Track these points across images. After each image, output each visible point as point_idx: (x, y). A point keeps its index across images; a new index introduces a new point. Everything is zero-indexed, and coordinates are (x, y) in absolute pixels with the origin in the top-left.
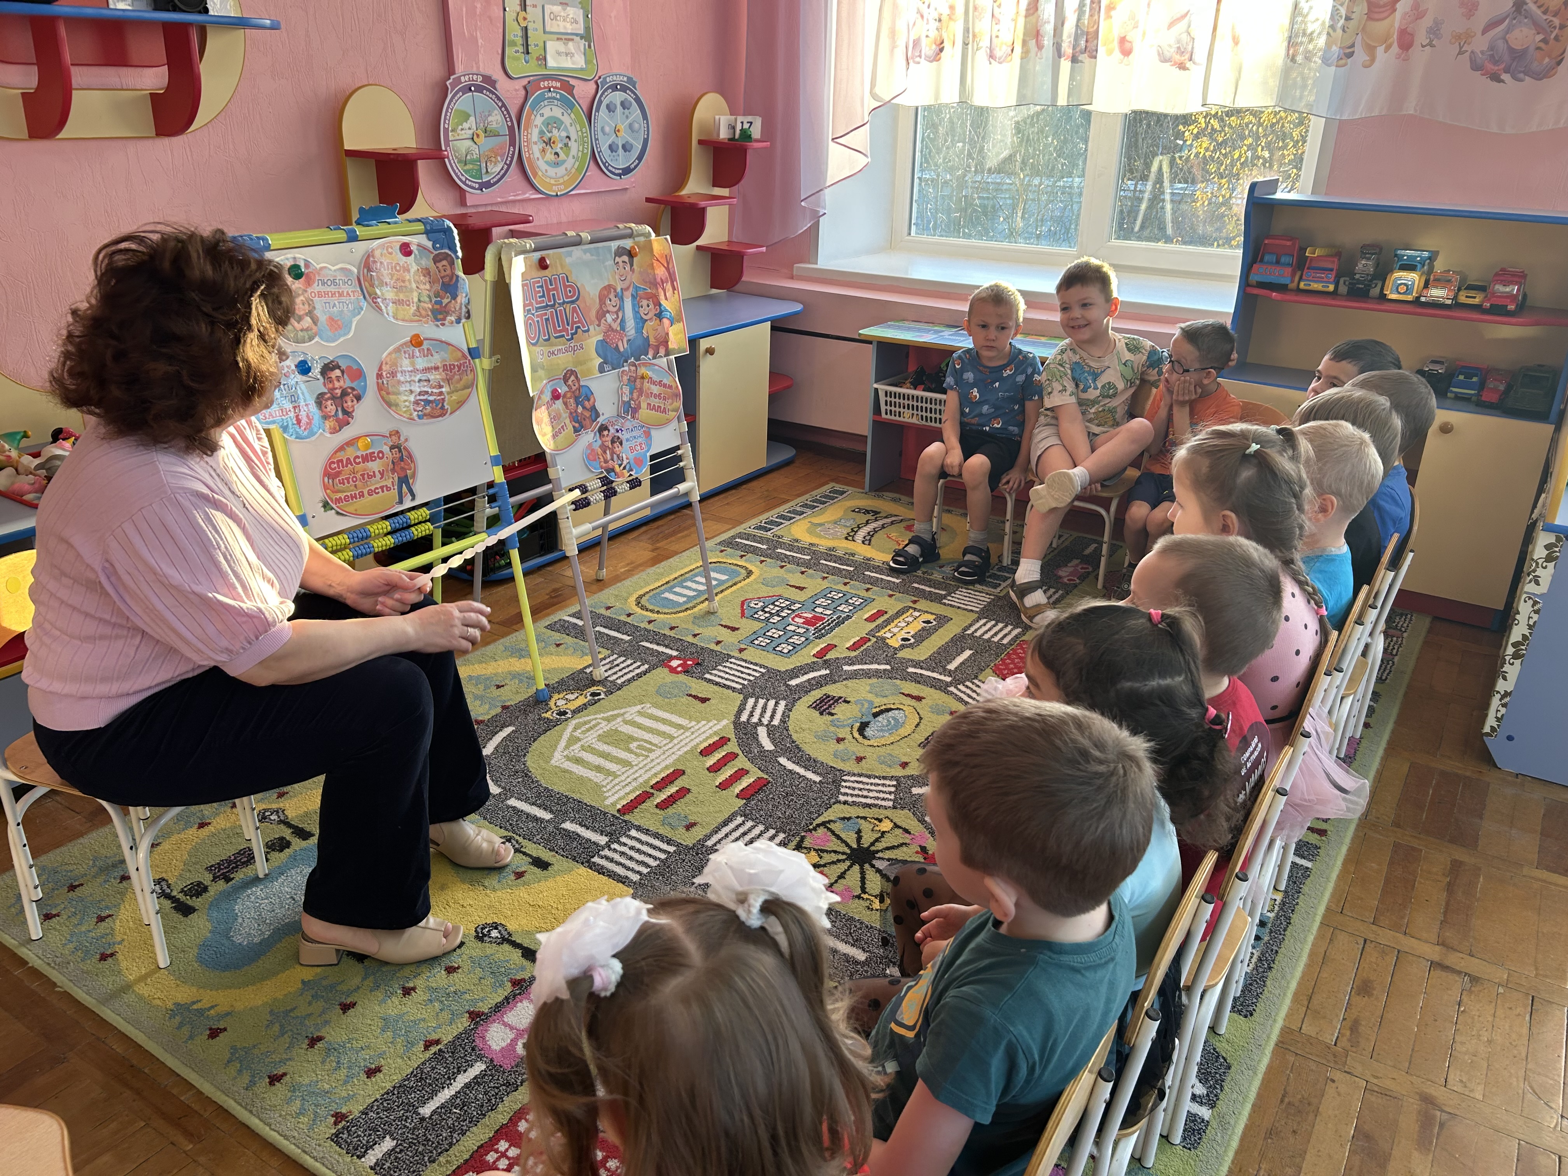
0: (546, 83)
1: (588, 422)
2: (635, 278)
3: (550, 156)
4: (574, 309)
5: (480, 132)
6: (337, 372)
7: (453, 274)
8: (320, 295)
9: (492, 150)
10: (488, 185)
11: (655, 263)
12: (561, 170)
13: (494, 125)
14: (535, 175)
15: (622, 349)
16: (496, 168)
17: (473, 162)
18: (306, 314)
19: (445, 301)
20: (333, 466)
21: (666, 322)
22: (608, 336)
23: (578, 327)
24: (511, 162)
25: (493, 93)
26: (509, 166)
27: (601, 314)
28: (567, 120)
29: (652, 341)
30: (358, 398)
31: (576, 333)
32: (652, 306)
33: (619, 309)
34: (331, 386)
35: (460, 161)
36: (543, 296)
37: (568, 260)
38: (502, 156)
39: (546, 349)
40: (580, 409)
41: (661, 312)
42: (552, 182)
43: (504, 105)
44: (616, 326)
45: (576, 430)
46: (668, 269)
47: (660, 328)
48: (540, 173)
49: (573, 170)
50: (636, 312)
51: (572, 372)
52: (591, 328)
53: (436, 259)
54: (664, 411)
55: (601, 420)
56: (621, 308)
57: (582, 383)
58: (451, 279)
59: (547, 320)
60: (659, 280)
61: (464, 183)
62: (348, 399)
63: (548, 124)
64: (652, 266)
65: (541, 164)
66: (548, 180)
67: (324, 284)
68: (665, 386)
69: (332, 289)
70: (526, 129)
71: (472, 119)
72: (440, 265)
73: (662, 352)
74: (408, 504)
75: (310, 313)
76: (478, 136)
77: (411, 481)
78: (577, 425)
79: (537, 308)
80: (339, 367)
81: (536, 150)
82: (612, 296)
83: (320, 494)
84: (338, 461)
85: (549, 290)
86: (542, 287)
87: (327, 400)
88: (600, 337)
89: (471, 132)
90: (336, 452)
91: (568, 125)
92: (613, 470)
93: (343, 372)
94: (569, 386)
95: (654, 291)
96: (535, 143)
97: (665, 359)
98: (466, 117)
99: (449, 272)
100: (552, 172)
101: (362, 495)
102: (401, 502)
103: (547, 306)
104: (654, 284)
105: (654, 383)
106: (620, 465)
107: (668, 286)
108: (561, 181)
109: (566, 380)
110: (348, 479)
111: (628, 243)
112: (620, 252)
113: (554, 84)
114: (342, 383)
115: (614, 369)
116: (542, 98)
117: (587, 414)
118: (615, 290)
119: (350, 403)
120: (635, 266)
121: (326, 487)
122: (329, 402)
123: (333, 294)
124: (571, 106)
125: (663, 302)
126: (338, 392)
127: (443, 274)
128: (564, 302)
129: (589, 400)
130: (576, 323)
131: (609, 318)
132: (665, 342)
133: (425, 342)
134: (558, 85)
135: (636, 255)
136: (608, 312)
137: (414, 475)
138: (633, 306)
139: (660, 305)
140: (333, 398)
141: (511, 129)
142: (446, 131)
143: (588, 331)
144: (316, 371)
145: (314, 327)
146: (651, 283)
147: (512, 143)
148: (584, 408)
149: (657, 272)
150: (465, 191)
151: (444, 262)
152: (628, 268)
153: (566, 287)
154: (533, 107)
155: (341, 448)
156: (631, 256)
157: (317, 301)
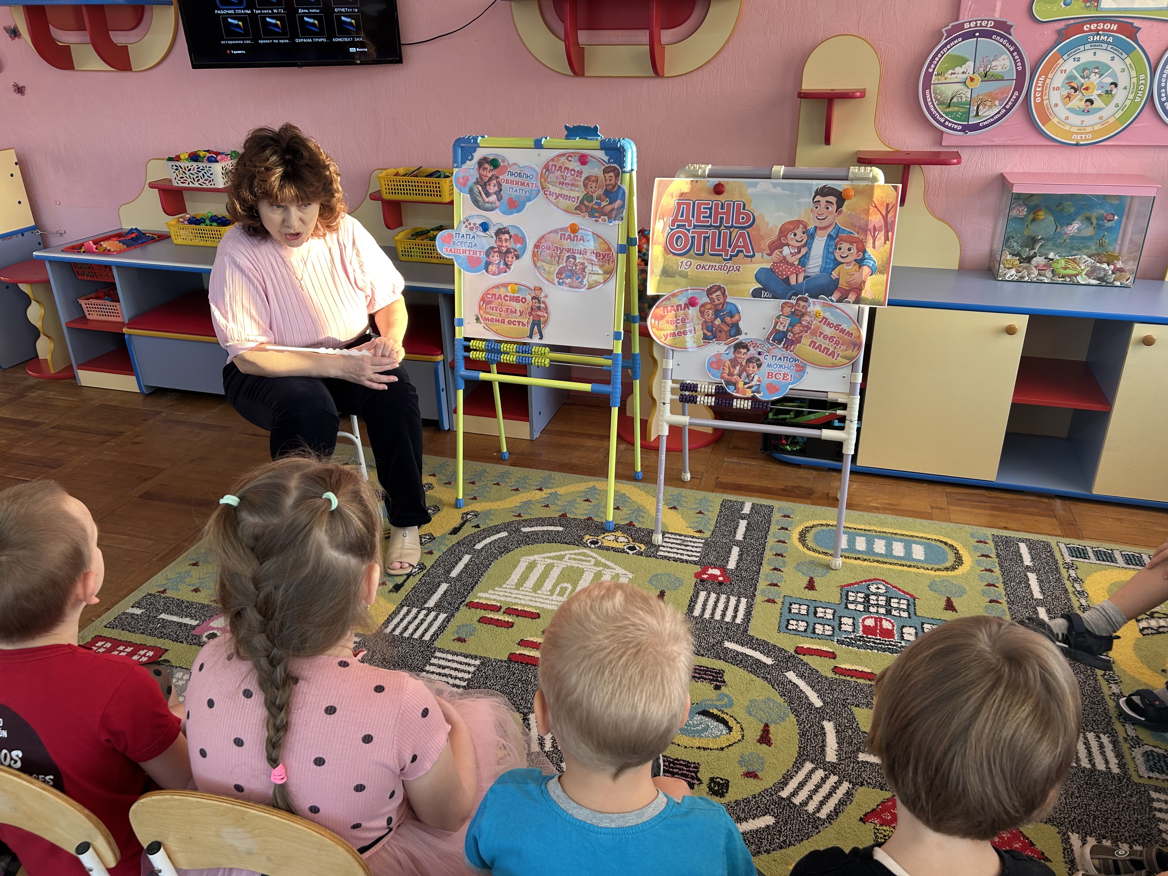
0: (1094, 26)
1: (723, 335)
4: (742, 235)
5: (977, 77)
6: (507, 236)
7: (616, 184)
10: (976, 127)
11: (872, 209)
14: (1048, 121)
15: (793, 282)
20: (489, 296)
21: (866, 270)
22: (778, 267)
23: (742, 251)
24: (1012, 107)
26: (1008, 111)
27: (777, 245)
28: (1117, 65)
29: (842, 284)
30: (517, 257)
33: (804, 246)
34: (500, 244)
35: (941, 103)
36: (710, 216)
38: (1001, 100)
39: (695, 262)
41: (864, 259)
42: (1074, 129)
43: (1017, 49)
46: (885, 218)
50: (828, 252)
53: (605, 171)
54: (832, 354)
55: (741, 338)
56: (809, 244)
57: (728, 300)
58: (614, 187)
59: (705, 238)
69: (518, 179)
70: (1046, 73)
72: (607, 175)
73: (852, 297)
74: (536, 340)
75: (498, 193)
76: (972, 80)
77: (542, 326)
78: (709, 334)
80: (508, 233)
81: (1055, 97)
82: (799, 232)
84: (493, 294)
85: (717, 213)
86: (711, 209)
87: (495, 252)
90: (493, 288)
92: (735, 384)
93: (511, 237)
94: (711, 299)
97: (856, 306)
98: (962, 61)
99: (613, 182)
100: (1075, 119)
101: (503, 322)
102: (531, 337)
103: (711, 226)
105: (829, 324)
106: (745, 384)
107: (881, 236)
108: (1089, 129)
109: (709, 292)
110: (496, 308)
111: (840, 185)
112: (823, 192)
113: (1107, 26)
116: (1084, 42)
121: (480, 308)
123: (517, 183)
131: (786, 251)
132: (858, 289)
133: (580, 231)
136: (788, 245)
138: (827, 246)
140: (500, 252)
141: (1021, 76)
142: (929, 76)
143: (754, 256)
145: (497, 202)
146: (860, 228)
147: (1019, 87)
148: (723, 321)
149: (870, 218)
150: (942, 132)
151: (612, 174)
152: (833, 208)
153: (739, 213)
155: (497, 287)
156: (841, 198)
157: (504, 185)
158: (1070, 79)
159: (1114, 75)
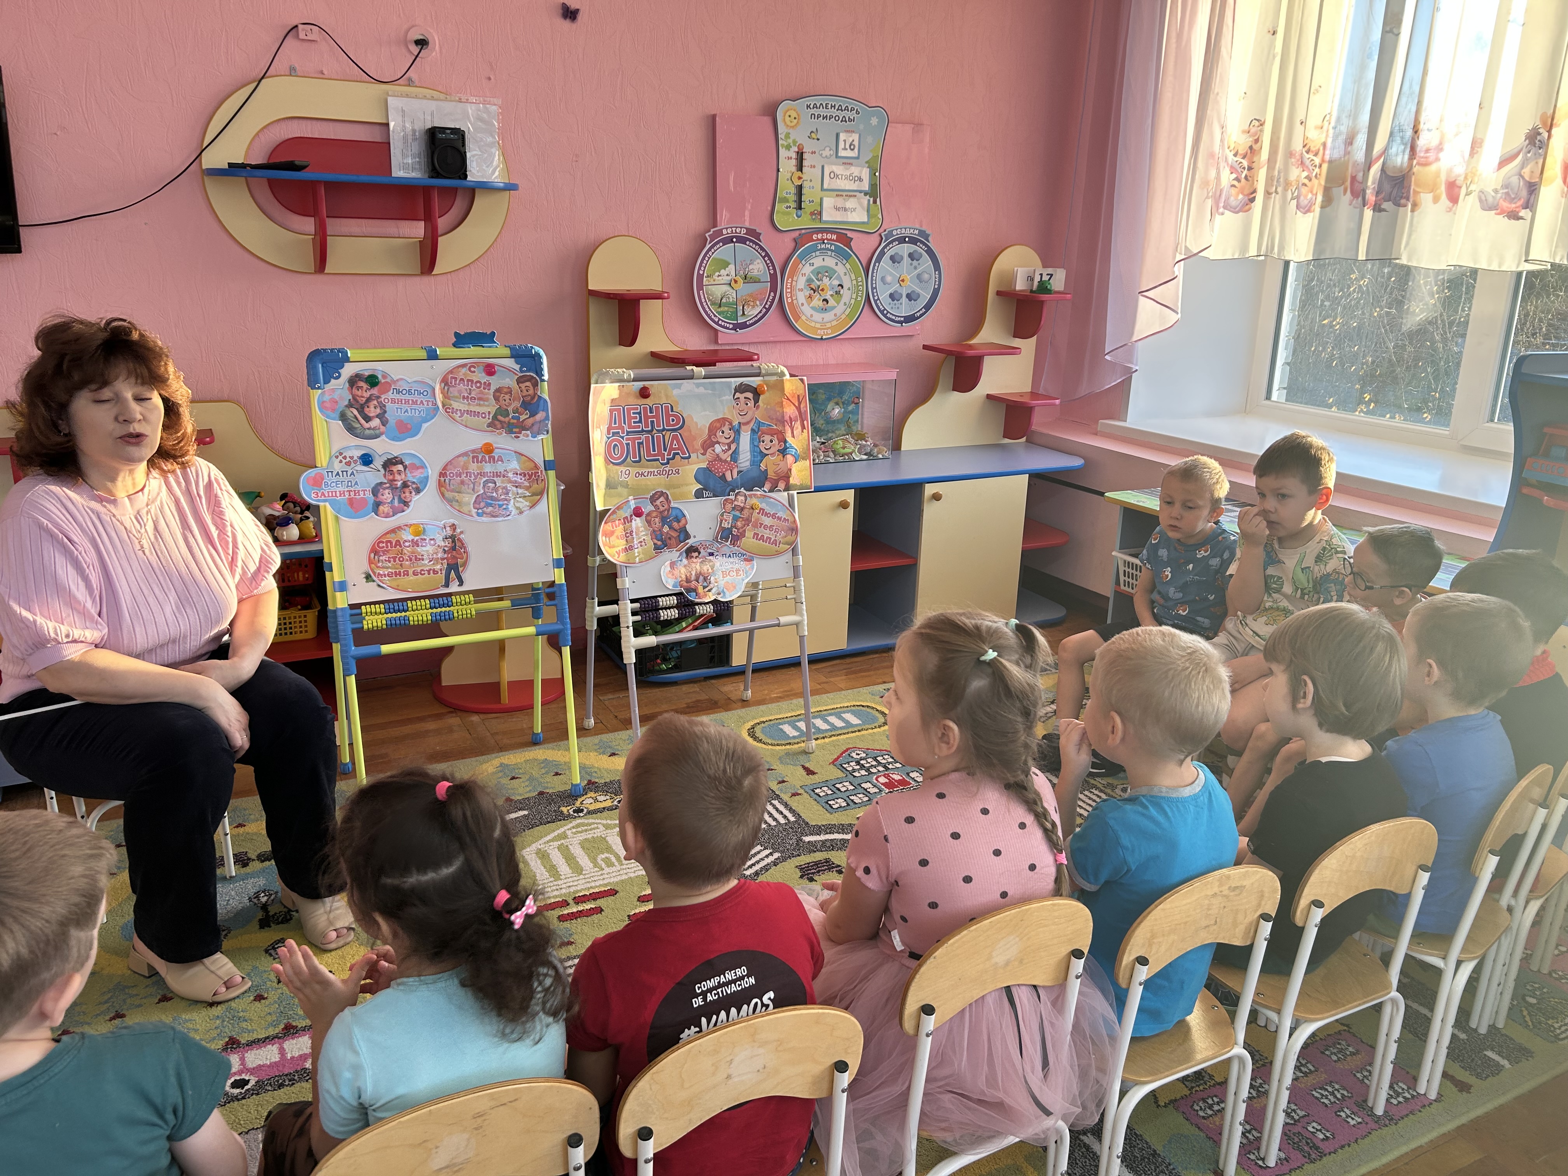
0: (820, 236)
1: (673, 541)
2: (758, 414)
3: (817, 302)
4: (675, 437)
5: (738, 278)
6: (400, 467)
7: (535, 394)
8: (393, 401)
9: (751, 295)
10: (744, 326)
11: (785, 402)
12: (828, 316)
13: (756, 273)
14: (798, 319)
15: (729, 478)
16: (753, 312)
17: (728, 304)
18: (377, 416)
19: (522, 417)
20: (381, 545)
21: (790, 459)
22: (714, 466)
23: (678, 454)
24: (771, 306)
25: (757, 244)
26: (768, 310)
27: (709, 444)
28: (840, 269)
29: (771, 474)
30: (418, 491)
31: (673, 458)
32: (775, 442)
33: (733, 442)
34: (391, 477)
35: (713, 304)
36: (640, 421)
37: (676, 392)
38: (761, 300)
39: (634, 470)
40: (666, 529)
41: (786, 448)
42: (818, 326)
43: (767, 255)
44: (726, 457)
45: (656, 548)
46: (798, 408)
47: (782, 464)
48: (804, 318)
49: (843, 316)
50: (754, 446)
51: (662, 494)
52: (693, 456)
53: (520, 381)
54: (775, 542)
55: (691, 542)
56: (736, 440)
57: (673, 505)
58: (533, 398)
59: (640, 444)
60: (787, 418)
61: (717, 323)
62: (407, 490)
63: (818, 273)
64: (781, 405)
65: (806, 310)
66: (813, 324)
67: (399, 392)
68: (779, 519)
69: (407, 397)
70: (792, 276)
71: (732, 267)
72: (523, 386)
73: (781, 485)
74: (454, 588)
75: (381, 416)
76: (736, 282)
77: (461, 569)
78: (659, 543)
79: (628, 433)
80: (402, 463)
81: (801, 297)
82: (726, 429)
83: (366, 567)
84: (387, 542)
85: (647, 418)
86: (640, 413)
87: (385, 489)
88: (704, 465)
89: (729, 278)
90: (387, 533)
91: (842, 275)
92: (695, 590)
93: (405, 467)
94: (656, 506)
95: (780, 428)
96: (802, 290)
97: (786, 494)
98: (725, 264)
99: (531, 392)
100: (818, 316)
101: (406, 574)
102: (447, 585)
103: (643, 431)
104: (782, 421)
105: (767, 514)
106: (704, 587)
107: (798, 425)
108: (829, 325)
109: (653, 500)
110: (394, 558)
111: (754, 381)
112: (742, 389)
113: (829, 236)
114: (403, 476)
115: (715, 496)
116: (814, 249)
117: (675, 534)
118: (731, 424)
119: (407, 494)
120: (760, 403)
121: (370, 562)
122: (387, 491)
123: (407, 402)
124: (847, 257)
125: (789, 439)
126: (399, 484)
127: (525, 393)
128: (664, 430)
129: (679, 521)
130: (675, 449)
131: (718, 448)
132: (786, 477)
133: (496, 450)
134: (834, 237)
135: (763, 392)
136: (718, 443)
137: (465, 564)
138: (752, 440)
139: (785, 441)
140: (393, 488)
141: (773, 277)
142: (700, 277)
143: (690, 457)
144: (378, 463)
145: (382, 427)
146: (777, 420)
147: (773, 289)
148: (671, 527)
149: (785, 410)
150: (716, 331)
151: (528, 384)
152: (751, 404)
153: (668, 416)
154: (801, 258)
155: (393, 531)
156: (756, 393)
157: (389, 406)
158: (809, 281)
159: (839, 278)
